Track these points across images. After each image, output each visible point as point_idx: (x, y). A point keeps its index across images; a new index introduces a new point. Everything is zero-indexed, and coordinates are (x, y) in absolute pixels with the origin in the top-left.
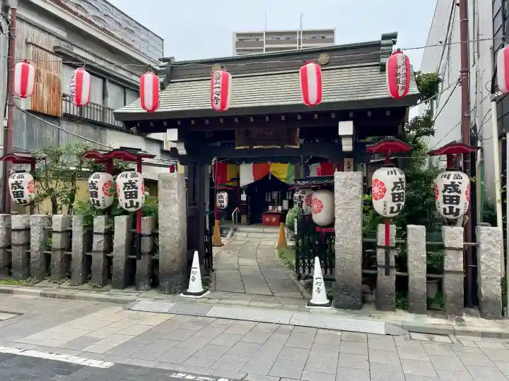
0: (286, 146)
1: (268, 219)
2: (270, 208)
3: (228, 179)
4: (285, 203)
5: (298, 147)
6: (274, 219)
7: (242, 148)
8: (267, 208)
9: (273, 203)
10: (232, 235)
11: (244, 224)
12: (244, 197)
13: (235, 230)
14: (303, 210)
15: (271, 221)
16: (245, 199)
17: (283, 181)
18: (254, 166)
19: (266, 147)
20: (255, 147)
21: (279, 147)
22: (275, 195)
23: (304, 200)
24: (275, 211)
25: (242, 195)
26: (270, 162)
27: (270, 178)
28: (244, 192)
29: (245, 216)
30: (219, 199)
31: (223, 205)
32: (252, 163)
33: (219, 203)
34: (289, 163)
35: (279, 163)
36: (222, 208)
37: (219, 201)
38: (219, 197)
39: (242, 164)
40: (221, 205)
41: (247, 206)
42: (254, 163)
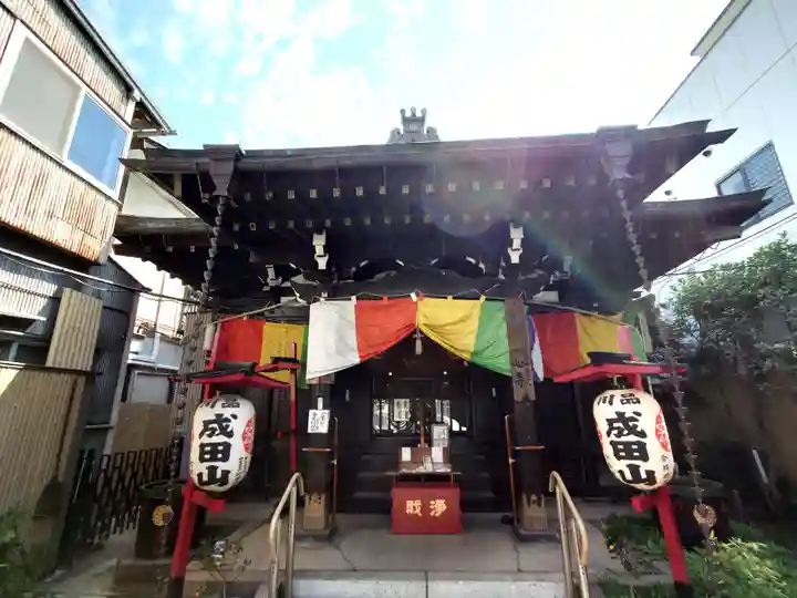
1: (413, 506)
3: (265, 360)
6: (439, 506)
12: (319, 420)
15: (425, 508)
16: (324, 429)
17: (466, 357)
18: (358, 309)
22: (402, 409)
24: (428, 468)
25: (311, 412)
26: (418, 295)
27: (419, 349)
28: (320, 401)
29: (323, 497)
30: (206, 440)
31: (226, 473)
32: (354, 298)
33: (202, 460)
34: (483, 298)
35: (450, 297)
36: (214, 487)
37: (202, 453)
38: (206, 429)
39: (316, 300)
40: (212, 470)
41: (330, 456)
42: (358, 299)
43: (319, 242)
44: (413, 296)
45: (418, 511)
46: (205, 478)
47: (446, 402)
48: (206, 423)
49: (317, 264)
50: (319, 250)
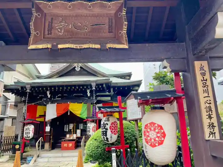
0: (109, 46)
1: (65, 145)
2: (68, 136)
4: (79, 131)
5: (126, 46)
6: (70, 145)
7: (40, 46)
8: (65, 136)
9: (70, 132)
10: (35, 161)
11: (47, 150)
12: (48, 129)
13: (38, 156)
14: (107, 139)
15: (68, 145)
16: (49, 130)
17: (78, 115)
18: (57, 106)
19: (78, 46)
20: (60, 46)
21: (98, 46)
22: (71, 126)
23: (108, 127)
24: (71, 138)
25: (46, 127)
26: (70, 102)
27: (69, 114)
28: (48, 125)
29: (48, 143)
30: (26, 131)
31: (29, 136)
32: (56, 103)
33: (26, 134)
34: (83, 103)
35: (76, 103)
36: (28, 139)
37: (26, 133)
38: (26, 130)
39: (48, 104)
40: (27, 136)
41: (50, 136)
42: (57, 103)
43: (48, 93)
44: (69, 103)
45: (66, 146)
46: (26, 137)
47: (82, 124)
48: (26, 129)
49: (48, 96)
50: (48, 94)
